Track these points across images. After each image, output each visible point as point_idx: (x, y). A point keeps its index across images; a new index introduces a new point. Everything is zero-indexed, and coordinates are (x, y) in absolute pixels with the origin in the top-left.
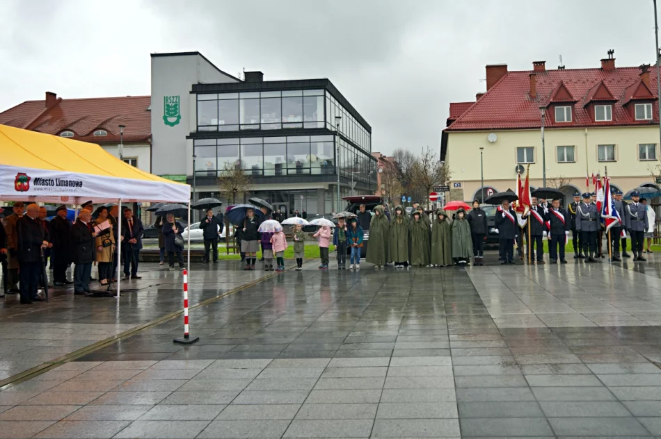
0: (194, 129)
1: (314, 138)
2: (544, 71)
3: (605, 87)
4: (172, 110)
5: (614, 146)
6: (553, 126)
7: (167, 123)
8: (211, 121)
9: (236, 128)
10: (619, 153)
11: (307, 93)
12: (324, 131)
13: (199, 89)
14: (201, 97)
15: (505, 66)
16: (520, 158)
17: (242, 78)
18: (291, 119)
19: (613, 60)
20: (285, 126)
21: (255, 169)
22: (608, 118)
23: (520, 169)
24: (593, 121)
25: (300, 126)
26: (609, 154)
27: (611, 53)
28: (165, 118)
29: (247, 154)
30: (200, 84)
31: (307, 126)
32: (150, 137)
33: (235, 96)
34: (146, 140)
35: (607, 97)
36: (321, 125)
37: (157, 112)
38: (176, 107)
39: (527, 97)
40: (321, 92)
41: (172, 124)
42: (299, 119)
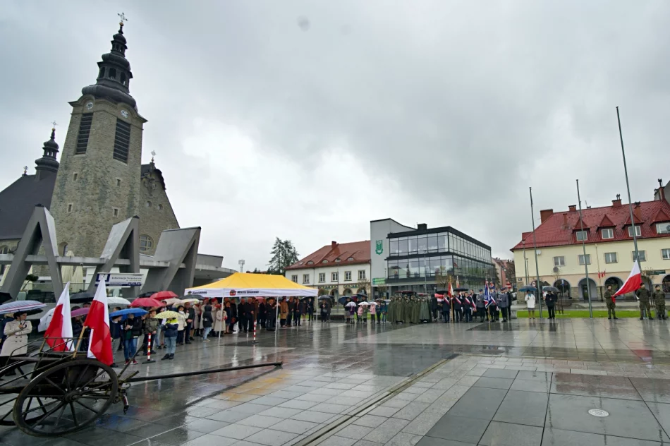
0: (388, 256)
1: (443, 257)
2: (575, 211)
3: (608, 218)
4: (379, 247)
5: (615, 253)
6: (576, 243)
7: (377, 253)
8: (396, 251)
9: (406, 254)
10: (619, 258)
11: (440, 234)
12: (448, 253)
13: (391, 236)
14: (392, 240)
15: (552, 210)
16: (556, 263)
17: (416, 228)
18: (433, 248)
19: (620, 200)
20: (430, 252)
21: (416, 274)
22: (611, 236)
23: (556, 270)
24: (601, 239)
25: (436, 251)
26: (612, 258)
27: (618, 196)
28: (376, 251)
29: (413, 267)
30: (391, 234)
31: (440, 251)
32: (370, 260)
33: (406, 238)
34: (368, 262)
35: (609, 224)
36: (447, 250)
37: (373, 248)
38: (381, 245)
39: (562, 227)
40: (446, 233)
41: (379, 254)
42: (436, 248)
